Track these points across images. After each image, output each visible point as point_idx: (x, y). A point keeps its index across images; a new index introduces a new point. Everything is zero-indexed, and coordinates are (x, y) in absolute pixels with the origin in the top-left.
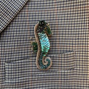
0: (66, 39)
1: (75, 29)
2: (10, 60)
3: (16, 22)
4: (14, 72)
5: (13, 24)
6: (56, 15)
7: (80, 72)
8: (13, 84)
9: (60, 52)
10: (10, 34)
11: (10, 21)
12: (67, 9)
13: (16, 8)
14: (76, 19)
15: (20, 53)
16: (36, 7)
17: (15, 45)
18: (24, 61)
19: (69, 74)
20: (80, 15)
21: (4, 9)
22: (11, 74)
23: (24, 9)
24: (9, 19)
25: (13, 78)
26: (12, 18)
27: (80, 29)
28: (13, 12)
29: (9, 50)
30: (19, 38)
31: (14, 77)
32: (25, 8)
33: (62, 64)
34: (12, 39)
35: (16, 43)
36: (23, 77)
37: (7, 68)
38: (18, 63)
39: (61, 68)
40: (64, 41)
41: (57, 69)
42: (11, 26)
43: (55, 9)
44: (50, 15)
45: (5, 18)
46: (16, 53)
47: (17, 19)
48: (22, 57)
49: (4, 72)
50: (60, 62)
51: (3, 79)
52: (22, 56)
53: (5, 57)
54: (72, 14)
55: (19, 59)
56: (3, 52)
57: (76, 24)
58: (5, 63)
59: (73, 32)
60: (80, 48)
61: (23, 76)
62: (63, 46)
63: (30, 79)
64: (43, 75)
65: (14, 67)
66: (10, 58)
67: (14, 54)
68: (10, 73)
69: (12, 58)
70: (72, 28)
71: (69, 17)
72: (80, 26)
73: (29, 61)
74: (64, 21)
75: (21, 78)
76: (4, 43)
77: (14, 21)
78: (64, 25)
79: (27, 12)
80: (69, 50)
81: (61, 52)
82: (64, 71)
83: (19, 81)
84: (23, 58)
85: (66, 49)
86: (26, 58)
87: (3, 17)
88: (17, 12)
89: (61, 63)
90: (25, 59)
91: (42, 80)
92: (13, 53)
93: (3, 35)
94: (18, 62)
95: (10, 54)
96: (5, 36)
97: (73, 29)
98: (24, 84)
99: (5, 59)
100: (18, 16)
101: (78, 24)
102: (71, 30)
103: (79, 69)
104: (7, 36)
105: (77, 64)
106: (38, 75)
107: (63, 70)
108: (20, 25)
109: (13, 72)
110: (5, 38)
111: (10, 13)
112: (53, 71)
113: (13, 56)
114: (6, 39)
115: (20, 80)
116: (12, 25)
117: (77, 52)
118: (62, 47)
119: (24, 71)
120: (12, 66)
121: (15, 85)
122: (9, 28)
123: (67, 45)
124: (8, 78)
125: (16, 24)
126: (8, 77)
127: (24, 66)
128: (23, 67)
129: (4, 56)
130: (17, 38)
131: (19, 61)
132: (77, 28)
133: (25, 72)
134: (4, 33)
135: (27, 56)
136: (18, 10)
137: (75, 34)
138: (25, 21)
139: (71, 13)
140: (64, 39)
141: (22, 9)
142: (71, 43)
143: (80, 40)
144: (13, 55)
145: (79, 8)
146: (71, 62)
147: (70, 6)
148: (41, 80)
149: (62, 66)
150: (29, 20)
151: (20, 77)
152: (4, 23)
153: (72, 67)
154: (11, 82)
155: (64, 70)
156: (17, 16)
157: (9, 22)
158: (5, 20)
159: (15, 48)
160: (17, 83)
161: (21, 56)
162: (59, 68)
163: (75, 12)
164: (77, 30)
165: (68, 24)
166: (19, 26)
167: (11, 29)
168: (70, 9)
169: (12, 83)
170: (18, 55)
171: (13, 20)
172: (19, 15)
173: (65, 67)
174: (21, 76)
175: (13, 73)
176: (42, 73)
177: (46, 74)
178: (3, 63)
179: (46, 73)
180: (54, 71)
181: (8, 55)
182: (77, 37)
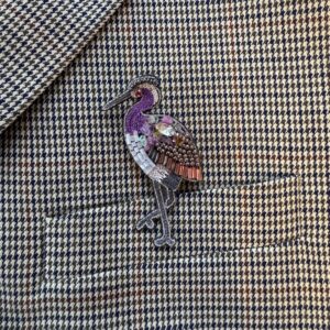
0: (267, 131)
1: (299, 94)
2: (61, 204)
3: (89, 69)
4: (78, 249)
5: (75, 74)
6: (232, 44)
7: (319, 253)
8: (72, 296)
9: (244, 178)
10: (65, 109)
11: (67, 63)
12: (271, 24)
13: (88, 18)
14: (303, 58)
15: (98, 179)
16: (157, 17)
17: (82, 149)
18: (114, 209)
19: (278, 259)
20: (317, 43)
21: (47, 19)
22: (65, 259)
23: (117, 21)
24: (63, 55)
25: (74, 273)
26: (74, 52)
27: (317, 94)
28: (77, 30)
29: (59, 169)
30: (95, 126)
31: (77, 268)
32: (119, 17)
33: (252, 223)
34: (72, 127)
35: (85, 144)
36: (111, 269)
37: (50, 235)
38: (94, 215)
39: (249, 236)
40: (261, 139)
41: (235, 239)
42: (69, 83)
43: (228, 23)
44: (211, 45)
45: (49, 53)
46: (87, 180)
47: (91, 56)
48: (105, 196)
49: (39, 252)
50: (246, 214)
51: (34, 275)
52: (107, 192)
53: (45, 192)
54: (290, 41)
55: (96, 201)
56: (38, 174)
57: (304, 76)
58: (43, 215)
59: (294, 104)
60: (318, 162)
61: (108, 265)
62: (257, 157)
63: (134, 276)
64: (184, 265)
65: (78, 230)
66: (64, 199)
67: (78, 185)
68: (62, 254)
69: (70, 199)
70: (290, 91)
71: (278, 50)
72: (317, 84)
73: (131, 208)
74: (259, 64)
75: (102, 274)
76: (41, 141)
77: (80, 65)
78: (260, 82)
79: (126, 34)
80: (277, 170)
81: (250, 178)
82: (260, 250)
83: (96, 285)
84: (108, 200)
85: (269, 166)
86: (119, 199)
87: (44, 49)
88: (91, 32)
89: (249, 218)
90: (116, 203)
91: (179, 282)
92: (75, 181)
93: (39, 115)
94: (91, 211)
95: (63, 181)
96: (48, 118)
97: (293, 95)
98: (111, 297)
99: (46, 201)
100: (96, 47)
101: (310, 76)
102: (285, 100)
103: (314, 240)
104: (54, 118)
105: (309, 223)
106: (164, 262)
107: (256, 245)
108: (101, 78)
109: (71, 249)
110: (45, 123)
111: (67, 33)
112: (219, 248)
113: (75, 190)
114: (48, 128)
115: (99, 279)
116: (72, 78)
117: (306, 180)
118: (254, 161)
119: (113, 246)
120: (68, 226)
121: (81, 300)
122: (61, 87)
123: (271, 153)
124: (56, 273)
125: (86, 73)
126: (53, 268)
127: (114, 228)
128: (111, 232)
129: (39, 191)
130: (90, 126)
131: (97, 210)
132: (308, 90)
133: (116, 250)
134: (44, 106)
135: (124, 191)
136: (97, 25)
137: (300, 113)
138: (120, 64)
139: (286, 37)
140: (261, 130)
141: (111, 21)
142: (287, 144)
143: (317, 135)
144: (72, 186)
145: (313, 20)
146: (286, 213)
147: (282, 13)
148: (173, 283)
149: (255, 228)
150: (133, 60)
151: (99, 271)
152: (46, 69)
153: (289, 235)
154: (65, 286)
155: (262, 244)
156: (90, 47)
157: (61, 65)
158: (48, 58)
159: (80, 162)
160: (87, 290)
161: (102, 192)
162: (243, 236)
163: (298, 36)
164: (308, 99)
165: (274, 77)
166: (98, 82)
167: (70, 91)
168: (283, 22)
169: (68, 291)
170: (93, 188)
171: (77, 62)
172: (98, 43)
173: (264, 232)
174: (102, 266)
175: (74, 254)
176: (180, 257)
177: (192, 260)
178: (38, 215)
179: (195, 256)
180: (224, 248)
181: (54, 187)
182: (307, 122)
